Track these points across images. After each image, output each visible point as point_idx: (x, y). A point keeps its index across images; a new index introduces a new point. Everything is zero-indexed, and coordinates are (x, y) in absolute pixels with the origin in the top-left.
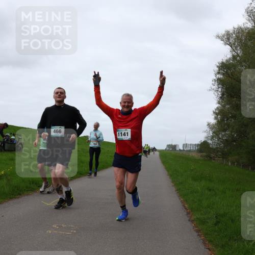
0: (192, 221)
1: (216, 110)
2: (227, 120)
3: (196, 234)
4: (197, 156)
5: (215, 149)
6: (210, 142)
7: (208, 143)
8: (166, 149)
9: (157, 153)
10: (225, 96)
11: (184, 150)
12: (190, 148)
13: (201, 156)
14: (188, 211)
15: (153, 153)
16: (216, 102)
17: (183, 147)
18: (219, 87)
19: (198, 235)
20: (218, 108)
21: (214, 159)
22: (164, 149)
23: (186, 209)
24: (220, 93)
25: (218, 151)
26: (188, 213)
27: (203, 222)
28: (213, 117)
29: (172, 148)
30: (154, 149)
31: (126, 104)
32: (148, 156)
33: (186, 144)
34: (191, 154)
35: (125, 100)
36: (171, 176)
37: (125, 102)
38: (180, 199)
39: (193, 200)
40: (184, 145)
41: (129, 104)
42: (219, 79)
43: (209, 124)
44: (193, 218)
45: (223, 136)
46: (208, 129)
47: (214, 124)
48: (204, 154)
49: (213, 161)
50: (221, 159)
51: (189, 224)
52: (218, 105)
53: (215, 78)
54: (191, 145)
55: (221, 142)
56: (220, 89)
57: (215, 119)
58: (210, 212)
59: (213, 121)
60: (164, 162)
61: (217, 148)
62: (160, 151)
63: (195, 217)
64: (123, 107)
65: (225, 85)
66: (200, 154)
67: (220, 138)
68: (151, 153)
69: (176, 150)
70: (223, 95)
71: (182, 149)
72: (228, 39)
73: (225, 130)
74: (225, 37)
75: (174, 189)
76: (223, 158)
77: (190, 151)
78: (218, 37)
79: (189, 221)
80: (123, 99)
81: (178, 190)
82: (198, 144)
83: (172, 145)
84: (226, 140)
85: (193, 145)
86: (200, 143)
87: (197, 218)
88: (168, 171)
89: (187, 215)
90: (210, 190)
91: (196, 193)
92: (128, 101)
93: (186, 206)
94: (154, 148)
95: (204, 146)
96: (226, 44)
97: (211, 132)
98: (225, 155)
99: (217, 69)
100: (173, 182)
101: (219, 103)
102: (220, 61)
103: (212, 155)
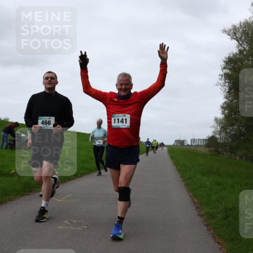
0: (202, 216)
1: (223, 104)
2: (235, 114)
3: (205, 228)
4: (205, 151)
5: (222, 144)
6: (218, 136)
7: (216, 138)
8: (174, 145)
9: (165, 149)
10: (232, 91)
11: (192, 145)
12: (198, 143)
13: (209, 151)
14: (198, 205)
15: (161, 148)
16: (223, 96)
17: (191, 142)
18: (226, 82)
19: (208, 229)
20: (225, 103)
21: (222, 154)
22: (172, 144)
23: (195, 203)
24: (227, 88)
25: (226, 146)
26: (197, 208)
27: (212, 216)
28: (221, 111)
29: (180, 143)
30: (162, 145)
31: (123, 87)
32: (156, 151)
33: (194, 139)
34: (199, 150)
35: (122, 82)
36: (179, 171)
37: (121, 85)
38: (189, 194)
39: (202, 195)
40: (192, 140)
41: (128, 87)
42: (226, 74)
43: (216, 119)
44: (202, 213)
45: (231, 131)
46: (216, 125)
47: (222, 118)
48: (213, 149)
49: (221, 156)
50: (229, 153)
51: (198, 218)
52: (225, 100)
53: (221, 73)
54: (199, 140)
55: (229, 136)
56: (227, 84)
57: (222, 114)
58: (219, 207)
59: (220, 116)
60: (172, 158)
61: (225, 143)
62: (168, 147)
63: (204, 212)
64: (120, 90)
65: (232, 79)
66: (208, 149)
67: (227, 133)
68: (159, 149)
69: (184, 145)
70: (230, 89)
71: (190, 144)
72: (235, 34)
73: (233, 125)
74: (232, 31)
75: (183, 184)
76: (231, 152)
77: (198, 146)
78: (224, 31)
79: (198, 215)
80: (119, 80)
81: (187, 185)
82: (206, 139)
83: (180, 140)
84: (234, 134)
85: (201, 140)
86: (207, 138)
87: (206, 213)
88: (177, 166)
89: (196, 209)
90: (219, 185)
91: (204, 187)
92: (126, 82)
93: (195, 200)
94: (162, 143)
95: (211, 141)
96: (232, 38)
97: (219, 127)
98: (233, 150)
99: (224, 64)
100: (181, 177)
101: (226, 97)
102: (227, 56)
103: (220, 150)
